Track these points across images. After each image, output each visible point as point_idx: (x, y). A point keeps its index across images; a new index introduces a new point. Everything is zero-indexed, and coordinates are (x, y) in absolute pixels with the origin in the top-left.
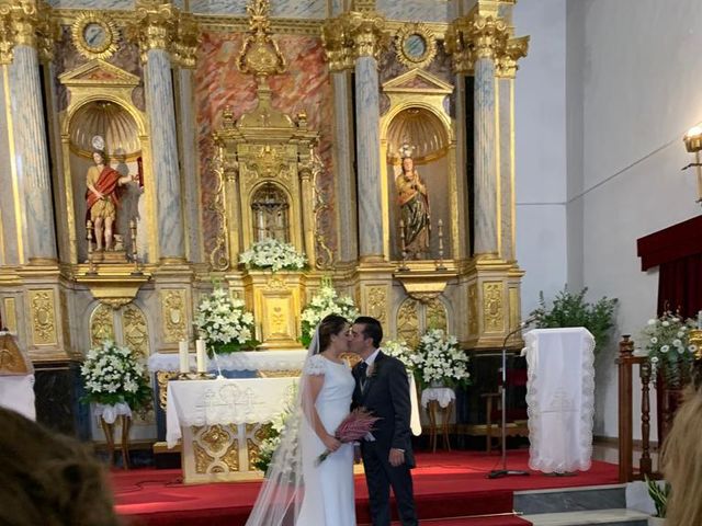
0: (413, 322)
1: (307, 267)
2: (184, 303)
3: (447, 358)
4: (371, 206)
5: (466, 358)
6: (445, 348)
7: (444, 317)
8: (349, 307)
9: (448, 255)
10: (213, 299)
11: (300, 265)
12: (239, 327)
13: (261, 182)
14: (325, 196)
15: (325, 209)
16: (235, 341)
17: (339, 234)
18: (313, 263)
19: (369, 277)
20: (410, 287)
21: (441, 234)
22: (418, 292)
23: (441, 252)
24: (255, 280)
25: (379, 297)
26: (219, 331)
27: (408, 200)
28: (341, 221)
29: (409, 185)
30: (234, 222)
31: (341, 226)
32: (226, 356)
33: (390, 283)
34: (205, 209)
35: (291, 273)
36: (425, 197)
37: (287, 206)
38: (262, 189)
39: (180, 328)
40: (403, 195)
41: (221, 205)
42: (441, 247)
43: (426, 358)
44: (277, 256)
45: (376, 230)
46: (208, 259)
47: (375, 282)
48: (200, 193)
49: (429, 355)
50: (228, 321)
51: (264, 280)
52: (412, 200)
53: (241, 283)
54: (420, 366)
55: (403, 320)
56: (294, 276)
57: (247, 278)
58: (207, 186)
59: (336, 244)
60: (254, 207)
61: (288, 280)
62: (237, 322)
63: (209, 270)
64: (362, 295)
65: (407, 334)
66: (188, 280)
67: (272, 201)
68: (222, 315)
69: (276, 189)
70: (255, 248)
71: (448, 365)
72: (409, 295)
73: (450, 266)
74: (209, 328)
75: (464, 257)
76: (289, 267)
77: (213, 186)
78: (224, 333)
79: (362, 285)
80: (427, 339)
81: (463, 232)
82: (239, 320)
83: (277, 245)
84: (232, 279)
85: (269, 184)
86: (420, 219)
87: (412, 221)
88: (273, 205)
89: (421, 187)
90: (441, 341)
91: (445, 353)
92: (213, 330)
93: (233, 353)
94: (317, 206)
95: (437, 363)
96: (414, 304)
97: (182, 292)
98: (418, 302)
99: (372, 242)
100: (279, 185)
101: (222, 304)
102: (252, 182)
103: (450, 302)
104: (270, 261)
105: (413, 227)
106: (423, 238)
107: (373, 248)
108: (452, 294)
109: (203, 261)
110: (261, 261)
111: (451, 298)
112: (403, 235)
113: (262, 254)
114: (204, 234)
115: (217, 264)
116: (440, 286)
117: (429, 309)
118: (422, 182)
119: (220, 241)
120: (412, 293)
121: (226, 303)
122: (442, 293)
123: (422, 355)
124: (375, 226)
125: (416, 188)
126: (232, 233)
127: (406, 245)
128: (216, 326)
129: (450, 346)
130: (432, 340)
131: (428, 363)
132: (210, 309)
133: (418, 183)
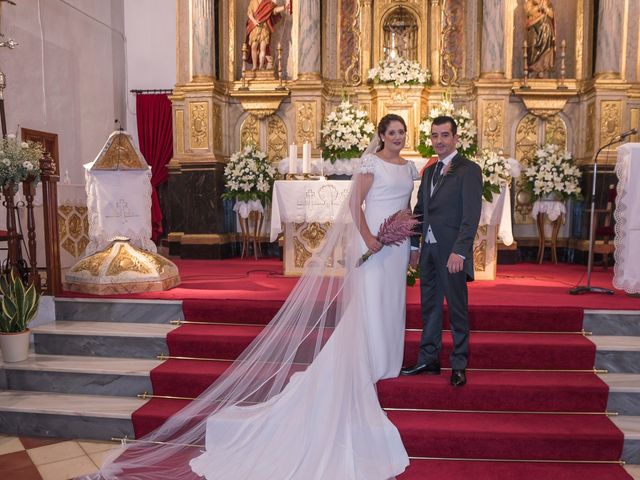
0: (531, 138)
1: (430, 83)
2: (314, 114)
3: (559, 172)
4: (494, 27)
5: (578, 174)
6: (558, 163)
7: (563, 133)
8: (466, 120)
9: (571, 74)
10: (340, 111)
11: (422, 80)
12: (359, 135)
13: (393, 7)
14: (454, 19)
15: (452, 31)
16: (355, 148)
17: (464, 53)
18: (436, 79)
19: (487, 92)
20: (530, 104)
21: (563, 54)
22: (537, 109)
23: (563, 72)
24: (379, 94)
25: (495, 112)
26: (341, 138)
27: (534, 22)
28: (467, 41)
29: (536, 8)
30: (366, 43)
31: (467, 47)
32: (346, 161)
33: (508, 99)
34: (343, 32)
35: (413, 87)
36: (552, 21)
37: (415, 29)
38: (395, 12)
39: (309, 136)
40: (531, 18)
41: (358, 28)
42: (563, 67)
43: (538, 171)
44: (400, 71)
45: (497, 49)
46: (343, 75)
47: (493, 97)
48: (339, 17)
49: (542, 169)
50: (350, 130)
51: (388, 94)
52: (539, 22)
53: (370, 97)
54: (531, 179)
55: (522, 135)
56: (416, 91)
57: (373, 92)
58: (346, 12)
59: (461, 63)
60: (386, 30)
61: (410, 94)
62: (358, 131)
63: (344, 86)
64: (479, 109)
65: (524, 148)
66: (319, 93)
67: (402, 23)
68: (346, 124)
69: (406, 13)
70: (382, 65)
71: (559, 179)
72: (529, 111)
73: (571, 85)
74: (333, 136)
75: (586, 76)
76: (411, 82)
77: (352, 11)
78: (345, 140)
79: (480, 99)
80: (541, 153)
81: (587, 53)
82: (361, 128)
83: (402, 62)
84: (361, 93)
85: (401, 9)
86: (545, 40)
87: (538, 42)
88: (404, 27)
89: (548, 11)
90: (554, 156)
91: (557, 167)
92: (336, 137)
93: (352, 160)
94: (445, 28)
95: (549, 177)
96: (533, 120)
97: (313, 104)
98: (537, 119)
99: (492, 60)
100: (409, 9)
101: (347, 115)
102: (385, 7)
103: (570, 120)
104: (394, 76)
105: (538, 48)
106: (548, 59)
107: (493, 66)
108: (572, 112)
109: (339, 77)
110: (386, 76)
111: (571, 116)
112: (526, 55)
113: (387, 70)
114: (341, 54)
115: (350, 80)
116: (560, 104)
117: (548, 125)
118: (550, 6)
119: (354, 59)
120: (531, 109)
121: (351, 113)
122: (561, 110)
123: (534, 168)
124: (496, 45)
125: (543, 11)
126: (365, 52)
127: (529, 65)
128: (339, 134)
129: (563, 161)
130: (545, 155)
131: (540, 176)
132: (336, 119)
133: (545, 7)
